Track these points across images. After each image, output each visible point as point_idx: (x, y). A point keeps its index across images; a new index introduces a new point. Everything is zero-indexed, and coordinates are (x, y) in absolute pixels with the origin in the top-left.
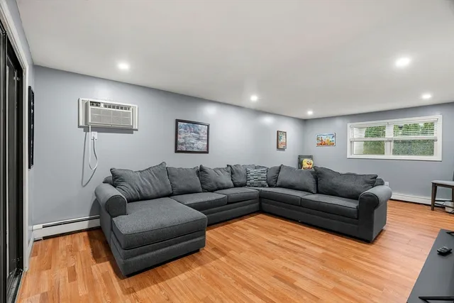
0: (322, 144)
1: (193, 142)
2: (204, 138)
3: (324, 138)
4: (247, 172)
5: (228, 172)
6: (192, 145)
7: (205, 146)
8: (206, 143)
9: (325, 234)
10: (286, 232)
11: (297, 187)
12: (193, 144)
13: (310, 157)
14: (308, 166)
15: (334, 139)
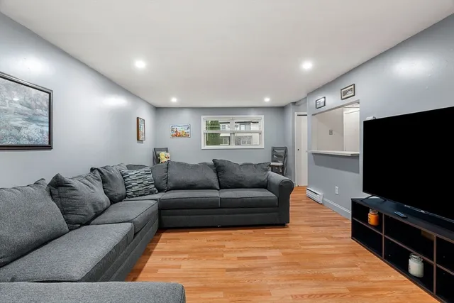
0: (177, 135)
1: (17, 124)
2: (41, 119)
3: (179, 130)
4: (124, 176)
5: (98, 180)
6: (14, 132)
7: (46, 135)
8: (47, 129)
9: (251, 231)
10: (224, 246)
11: (200, 186)
12: (19, 129)
13: (166, 150)
14: (166, 160)
15: (189, 130)
